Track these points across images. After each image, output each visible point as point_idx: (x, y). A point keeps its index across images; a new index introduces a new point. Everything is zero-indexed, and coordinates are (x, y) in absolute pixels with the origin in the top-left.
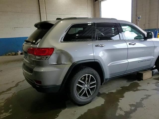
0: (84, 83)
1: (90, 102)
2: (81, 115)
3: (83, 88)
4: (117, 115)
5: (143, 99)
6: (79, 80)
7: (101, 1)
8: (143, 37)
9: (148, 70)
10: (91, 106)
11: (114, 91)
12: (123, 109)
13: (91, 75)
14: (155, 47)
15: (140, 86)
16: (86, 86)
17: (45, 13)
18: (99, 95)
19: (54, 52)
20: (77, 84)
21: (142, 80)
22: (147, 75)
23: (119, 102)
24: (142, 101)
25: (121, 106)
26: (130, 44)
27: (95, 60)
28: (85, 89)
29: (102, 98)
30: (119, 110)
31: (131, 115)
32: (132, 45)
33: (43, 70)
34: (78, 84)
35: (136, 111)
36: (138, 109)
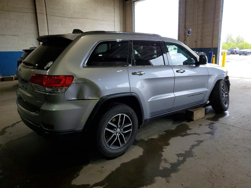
0: (115, 126)
1: (124, 153)
2: (112, 171)
3: (114, 133)
4: (161, 168)
5: (193, 146)
6: (109, 123)
7: (134, 1)
8: (195, 62)
9: (200, 107)
10: (126, 159)
11: (155, 137)
12: (168, 161)
13: (125, 115)
14: (209, 76)
15: (190, 129)
16: (118, 130)
17: (45, 13)
18: (136, 143)
19: (73, 82)
20: (106, 129)
21: (193, 120)
22: (199, 114)
23: (163, 151)
24: (192, 149)
25: (165, 157)
26: (177, 71)
27: (132, 94)
28: (116, 134)
29: (139, 147)
30: (163, 162)
31: (179, 167)
32: (180, 72)
33: (55, 108)
34: (107, 127)
35: (185, 163)
36: (187, 159)
